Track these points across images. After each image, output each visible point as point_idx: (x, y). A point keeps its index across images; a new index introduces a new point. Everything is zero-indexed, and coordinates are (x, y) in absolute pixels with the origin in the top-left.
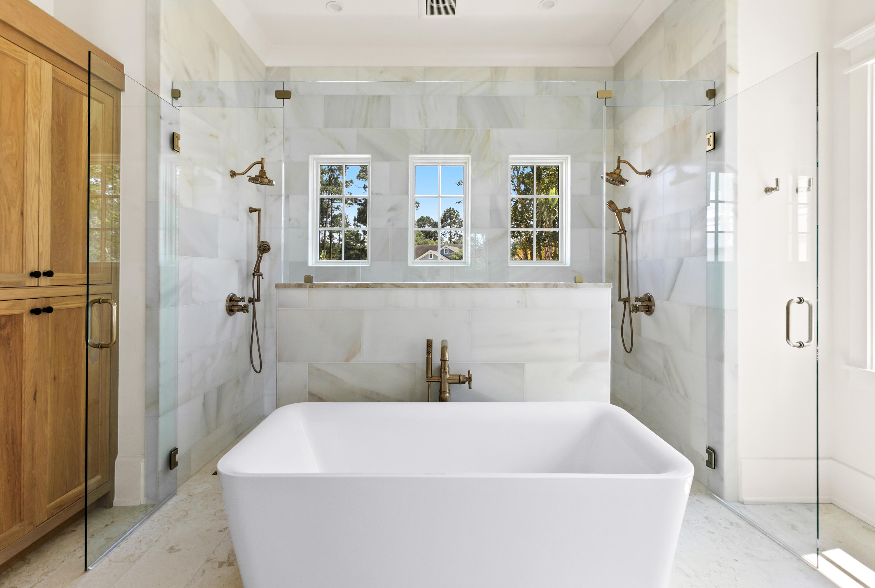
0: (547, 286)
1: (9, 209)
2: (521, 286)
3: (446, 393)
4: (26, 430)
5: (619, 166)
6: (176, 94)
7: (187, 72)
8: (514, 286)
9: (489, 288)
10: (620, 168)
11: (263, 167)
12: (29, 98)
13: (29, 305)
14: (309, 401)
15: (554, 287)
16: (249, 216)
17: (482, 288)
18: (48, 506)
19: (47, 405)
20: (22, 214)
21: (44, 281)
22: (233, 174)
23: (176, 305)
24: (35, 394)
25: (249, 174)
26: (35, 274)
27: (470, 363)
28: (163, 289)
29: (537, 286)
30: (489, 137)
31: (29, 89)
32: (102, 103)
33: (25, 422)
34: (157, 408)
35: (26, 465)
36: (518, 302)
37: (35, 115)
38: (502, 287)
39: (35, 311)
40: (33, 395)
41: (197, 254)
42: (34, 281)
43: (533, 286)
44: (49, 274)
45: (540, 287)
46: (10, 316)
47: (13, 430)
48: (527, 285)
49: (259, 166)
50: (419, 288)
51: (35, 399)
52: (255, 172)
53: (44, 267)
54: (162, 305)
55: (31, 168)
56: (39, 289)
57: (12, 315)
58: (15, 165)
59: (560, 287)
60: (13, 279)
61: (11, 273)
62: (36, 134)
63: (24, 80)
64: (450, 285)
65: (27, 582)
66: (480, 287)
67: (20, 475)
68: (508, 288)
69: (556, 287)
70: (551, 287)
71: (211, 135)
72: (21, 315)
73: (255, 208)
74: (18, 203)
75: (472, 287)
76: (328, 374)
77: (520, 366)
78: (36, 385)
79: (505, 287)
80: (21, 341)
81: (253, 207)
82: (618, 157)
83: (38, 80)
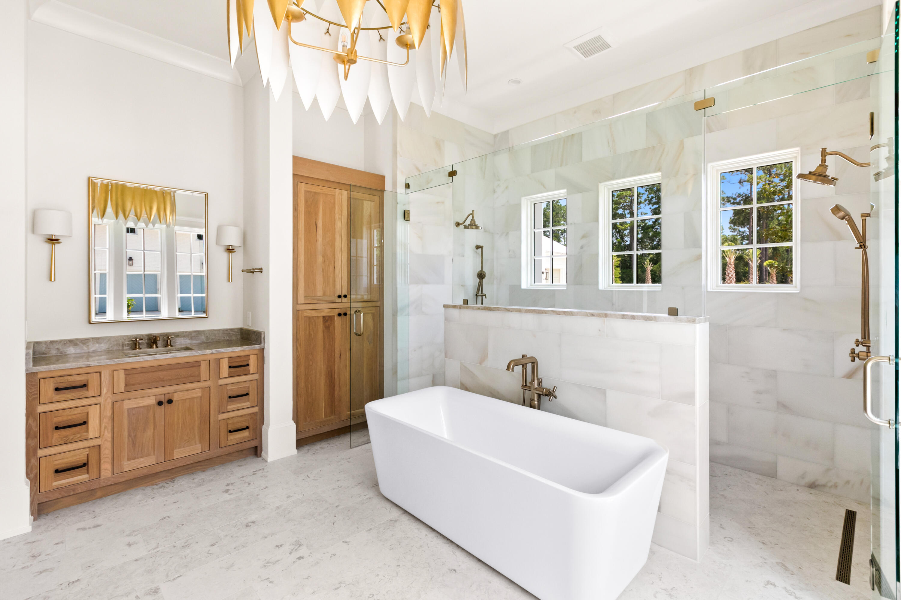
0: (625, 317)
1: (329, 266)
2: (600, 315)
3: (535, 401)
4: (336, 371)
5: (824, 161)
6: (407, 186)
7: (418, 169)
8: (594, 315)
9: (573, 315)
10: (826, 164)
11: (473, 217)
12: (337, 212)
13: (337, 311)
14: (461, 389)
15: (631, 319)
16: (476, 252)
17: (567, 315)
18: (347, 413)
19: (346, 362)
20: (334, 267)
21: (344, 300)
22: (458, 224)
23: (408, 315)
24: (340, 355)
25: (464, 224)
26: (340, 297)
27: (560, 380)
28: (399, 305)
29: (616, 316)
30: (683, 147)
31: (337, 207)
32: (373, 201)
33: (336, 368)
34: (397, 376)
35: (337, 389)
36: (600, 331)
37: (339, 218)
38: (583, 315)
39: (340, 315)
40: (339, 355)
41: (426, 283)
42: (339, 300)
43: (611, 316)
44: (345, 296)
45: (618, 318)
46: (329, 316)
47: (331, 371)
48: (606, 315)
49: (471, 216)
50: (522, 312)
51: (340, 358)
52: (468, 223)
53: (344, 292)
54: (399, 314)
55: (338, 245)
56: (341, 304)
57: (330, 316)
58: (331, 244)
59: (638, 319)
60: (331, 299)
61: (330, 296)
62: (340, 228)
63: (334, 203)
64: (543, 311)
65: (334, 444)
66: (566, 314)
67: (334, 393)
68: (589, 316)
69: (634, 319)
70: (628, 319)
71: (438, 203)
72: (334, 316)
73: (480, 246)
74: (333, 262)
75: (560, 314)
76: (470, 371)
77: (603, 392)
78: (341, 350)
79: (586, 316)
80: (334, 328)
81: (479, 245)
82: (823, 149)
83: (341, 201)
